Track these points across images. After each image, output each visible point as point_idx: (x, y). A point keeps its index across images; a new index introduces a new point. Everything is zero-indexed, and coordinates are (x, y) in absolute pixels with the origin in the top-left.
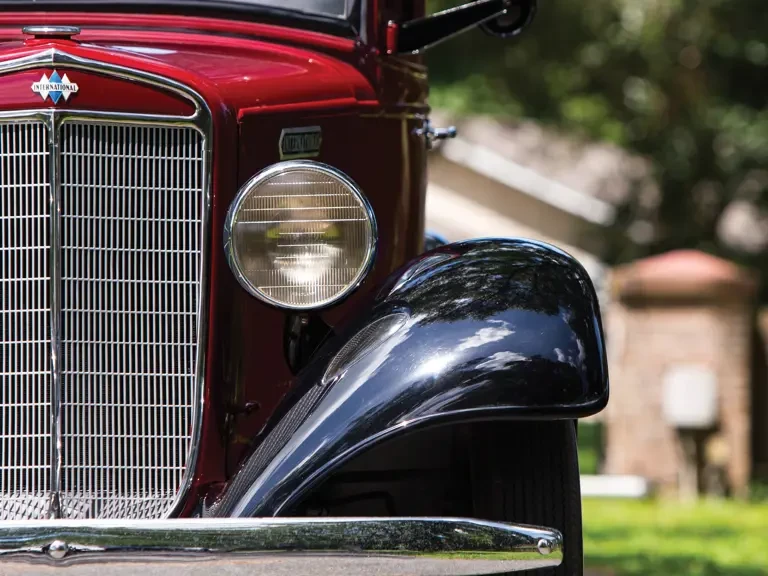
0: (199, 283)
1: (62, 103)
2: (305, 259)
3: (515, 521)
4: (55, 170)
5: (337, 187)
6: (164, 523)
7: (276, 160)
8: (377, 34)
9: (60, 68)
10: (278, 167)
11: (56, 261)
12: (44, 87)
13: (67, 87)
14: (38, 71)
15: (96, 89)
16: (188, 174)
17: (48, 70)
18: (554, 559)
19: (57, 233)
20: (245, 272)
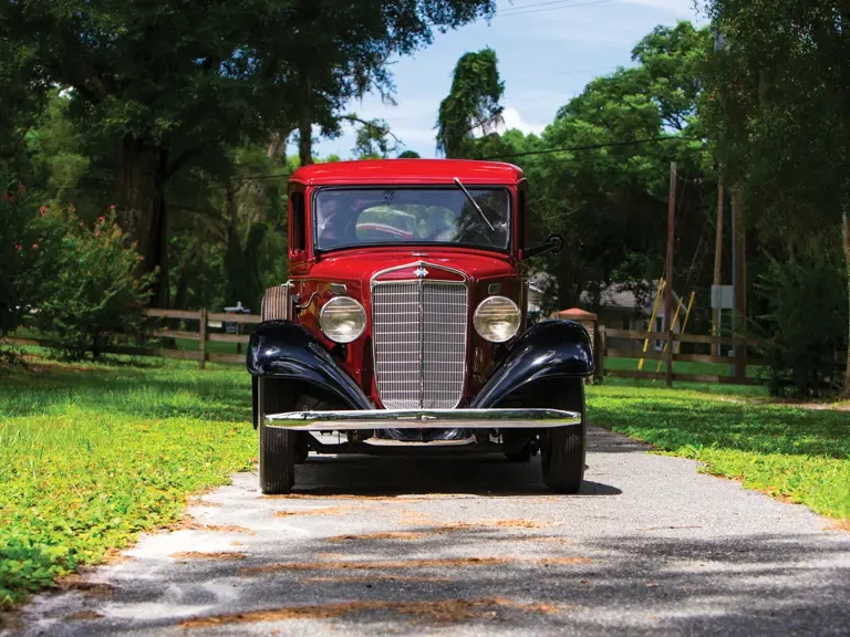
0: (465, 334)
1: (423, 277)
2: (499, 326)
3: (567, 410)
4: (421, 298)
5: (509, 304)
6: (453, 410)
7: (489, 296)
8: (516, 254)
9: (423, 266)
10: (491, 298)
11: (422, 327)
12: (418, 272)
13: (425, 272)
14: (416, 268)
15: (434, 273)
16: (463, 300)
17: (419, 267)
18: (579, 422)
19: (421, 318)
20: (481, 330)
